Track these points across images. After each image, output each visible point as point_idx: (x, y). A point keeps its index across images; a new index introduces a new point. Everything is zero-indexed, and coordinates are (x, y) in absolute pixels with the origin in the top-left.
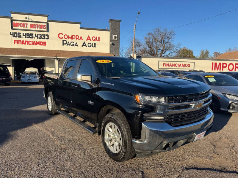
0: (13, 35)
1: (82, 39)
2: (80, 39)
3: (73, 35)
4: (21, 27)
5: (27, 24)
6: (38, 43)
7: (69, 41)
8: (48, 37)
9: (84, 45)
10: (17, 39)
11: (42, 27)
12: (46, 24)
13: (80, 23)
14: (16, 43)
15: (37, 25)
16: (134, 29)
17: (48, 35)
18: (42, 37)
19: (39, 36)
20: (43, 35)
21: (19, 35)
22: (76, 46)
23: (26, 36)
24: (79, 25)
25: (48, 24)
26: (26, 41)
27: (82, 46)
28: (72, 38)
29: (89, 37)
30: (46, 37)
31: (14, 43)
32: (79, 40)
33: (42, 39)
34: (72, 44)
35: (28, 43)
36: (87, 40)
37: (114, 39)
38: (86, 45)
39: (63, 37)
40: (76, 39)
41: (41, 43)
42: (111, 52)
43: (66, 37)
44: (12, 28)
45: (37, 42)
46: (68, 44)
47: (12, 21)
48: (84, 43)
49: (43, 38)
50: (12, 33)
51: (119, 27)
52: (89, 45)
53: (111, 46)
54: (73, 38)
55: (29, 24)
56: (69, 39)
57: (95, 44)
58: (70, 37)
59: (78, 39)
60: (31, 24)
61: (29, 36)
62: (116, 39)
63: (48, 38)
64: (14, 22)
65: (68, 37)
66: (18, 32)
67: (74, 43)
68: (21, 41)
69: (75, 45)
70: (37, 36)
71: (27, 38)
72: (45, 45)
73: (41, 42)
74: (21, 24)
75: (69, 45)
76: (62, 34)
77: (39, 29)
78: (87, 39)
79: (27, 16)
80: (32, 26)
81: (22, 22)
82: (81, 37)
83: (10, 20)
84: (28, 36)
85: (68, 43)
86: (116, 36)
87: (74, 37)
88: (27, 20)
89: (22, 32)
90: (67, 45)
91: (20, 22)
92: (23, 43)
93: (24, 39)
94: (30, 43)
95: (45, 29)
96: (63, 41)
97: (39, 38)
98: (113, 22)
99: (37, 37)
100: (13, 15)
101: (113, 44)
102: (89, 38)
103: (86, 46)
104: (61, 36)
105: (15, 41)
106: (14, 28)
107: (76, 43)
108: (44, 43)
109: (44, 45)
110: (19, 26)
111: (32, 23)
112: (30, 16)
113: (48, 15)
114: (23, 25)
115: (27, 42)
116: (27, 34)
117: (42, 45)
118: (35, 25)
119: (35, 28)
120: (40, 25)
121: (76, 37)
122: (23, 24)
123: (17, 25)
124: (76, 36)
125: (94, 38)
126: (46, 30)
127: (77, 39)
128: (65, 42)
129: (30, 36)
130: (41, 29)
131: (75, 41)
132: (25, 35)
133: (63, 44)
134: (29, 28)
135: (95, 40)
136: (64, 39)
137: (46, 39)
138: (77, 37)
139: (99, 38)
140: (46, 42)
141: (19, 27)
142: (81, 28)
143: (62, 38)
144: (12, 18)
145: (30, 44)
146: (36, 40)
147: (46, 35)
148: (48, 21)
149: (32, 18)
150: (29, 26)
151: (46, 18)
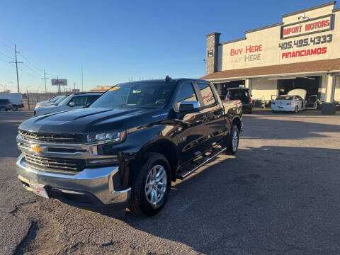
0: (282, 46)
4: (293, 33)
5: (301, 27)
6: (314, 52)
8: (331, 38)
10: (287, 51)
11: (323, 24)
12: (329, 18)
14: (284, 57)
15: (316, 23)
17: (331, 36)
18: (322, 40)
19: (316, 41)
20: (323, 37)
21: (289, 45)
25: (333, 17)
26: (297, 52)
30: (328, 39)
33: (320, 44)
35: (300, 53)
41: (319, 51)
44: (281, 37)
45: (312, 50)
47: (282, 28)
49: (322, 42)
60: (306, 25)
63: (330, 41)
64: (285, 28)
66: (287, 41)
68: (290, 53)
70: (314, 41)
71: (300, 46)
72: (325, 52)
73: (318, 49)
74: (293, 28)
77: (318, 29)
79: (302, 15)
80: (308, 27)
81: (294, 26)
83: (279, 27)
84: (301, 43)
88: (302, 19)
89: (292, 40)
91: (291, 27)
92: (294, 55)
93: (295, 49)
94: (303, 53)
97: (317, 43)
99: (313, 43)
100: (284, 20)
105: (283, 55)
106: (284, 36)
108: (324, 50)
109: (323, 53)
111: (308, 23)
112: (306, 13)
113: (335, 2)
114: (296, 30)
116: (300, 41)
117: (320, 53)
118: (312, 24)
119: (312, 29)
120: (319, 22)
122: (296, 27)
123: (288, 32)
126: (329, 27)
130: (321, 29)
132: (297, 44)
134: (303, 31)
137: (328, 42)
140: (326, 48)
141: (291, 34)
144: (283, 23)
145: (303, 55)
146: (312, 47)
147: (328, 36)
148: (333, 11)
149: (310, 14)
150: (303, 28)
151: (332, 7)
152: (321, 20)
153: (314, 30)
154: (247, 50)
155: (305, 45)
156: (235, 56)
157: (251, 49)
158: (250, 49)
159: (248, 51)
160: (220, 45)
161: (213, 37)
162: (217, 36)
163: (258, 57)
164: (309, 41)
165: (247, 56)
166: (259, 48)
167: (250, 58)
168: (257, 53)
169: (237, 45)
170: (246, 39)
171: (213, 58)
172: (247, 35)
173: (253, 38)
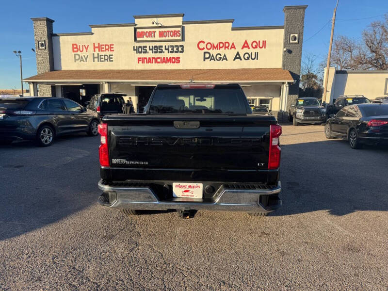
0: (137, 50)
1: (234, 48)
2: (231, 48)
3: (220, 43)
4: (147, 37)
5: (155, 32)
6: (169, 60)
7: (214, 52)
8: (183, 49)
9: (238, 57)
10: (142, 55)
11: (175, 34)
12: (180, 29)
13: (232, 21)
14: (141, 62)
15: (168, 31)
16: (333, 18)
17: (182, 46)
18: (175, 49)
19: (170, 49)
20: (176, 46)
21: (143, 50)
22: (225, 61)
23: (154, 51)
24: (230, 24)
25: (183, 28)
26: (153, 58)
27: (234, 60)
28: (218, 47)
29: (246, 42)
30: (180, 49)
31: (139, 63)
32: (229, 50)
33: (174, 53)
34: (218, 59)
35: (156, 60)
36: (242, 48)
37: (291, 42)
38: (240, 58)
39: (205, 47)
40: (225, 47)
41: (173, 60)
42: (284, 65)
43: (209, 46)
44: (135, 39)
45: (167, 58)
46: (212, 58)
47: (135, 30)
48: (238, 54)
49: (176, 52)
50: (135, 48)
51: (303, 18)
52: (247, 56)
53: (284, 55)
54: (220, 48)
55: (157, 30)
56: (213, 49)
57: (257, 54)
58: (215, 46)
59: (228, 47)
60: (160, 32)
61: (157, 50)
62: (296, 41)
63: (182, 52)
64: (138, 30)
65: (213, 47)
66: (142, 44)
67: (221, 55)
68: (146, 58)
69: (223, 59)
70: (168, 49)
71: (155, 52)
72: (179, 62)
73: (173, 58)
74: (147, 32)
75: (214, 59)
76: (204, 42)
77: (170, 38)
78: (244, 47)
79: (155, 20)
80: (161, 34)
81: (148, 30)
82: (233, 44)
83: (133, 28)
85: (213, 56)
86: (296, 35)
87: (221, 45)
88: (155, 25)
89: (147, 44)
90: (209, 59)
91: (145, 30)
92: (150, 61)
93: (150, 55)
94: (159, 60)
95: (179, 36)
96: (205, 53)
97: (171, 52)
98: (292, 11)
99: (167, 51)
100: (137, 21)
101: (290, 52)
102: (246, 45)
103: (241, 60)
104: (202, 46)
105: (139, 59)
106: (138, 39)
107: (225, 55)
108: (177, 60)
109: (177, 62)
110: (145, 36)
111: (162, 30)
112: (159, 19)
113: (184, 15)
114: (150, 34)
115: (154, 60)
116: (155, 47)
117: (174, 62)
118: (165, 31)
119: (165, 37)
120: (171, 31)
121: (225, 45)
122: (150, 32)
123: (142, 35)
124: (226, 43)
125: (255, 44)
126: (180, 38)
127: (227, 49)
128: (207, 55)
129: (159, 50)
130: (174, 38)
131: (222, 51)
132: (152, 50)
133: (205, 59)
134: (157, 38)
135: (256, 47)
136: (206, 50)
137: (181, 52)
138: (227, 45)
139: (264, 43)
140: (179, 58)
141: (145, 38)
142: (233, 29)
143: (204, 49)
144: (136, 25)
145: (159, 63)
146: (166, 55)
147: (181, 46)
148: (183, 23)
149: (162, 21)
150: (157, 34)
151: (181, 18)
152: (173, 29)
153: (167, 38)
154: (95, 47)
155: (160, 52)
156: (79, 53)
157: (100, 47)
158: (98, 47)
159: (97, 50)
160: (56, 35)
161: (44, 23)
162: (50, 22)
163: (110, 58)
164: (163, 49)
165: (96, 55)
166: (110, 47)
167: (99, 58)
168: (108, 53)
169: (81, 40)
170: (92, 34)
171: (47, 51)
172: (93, 30)
173: (101, 35)
